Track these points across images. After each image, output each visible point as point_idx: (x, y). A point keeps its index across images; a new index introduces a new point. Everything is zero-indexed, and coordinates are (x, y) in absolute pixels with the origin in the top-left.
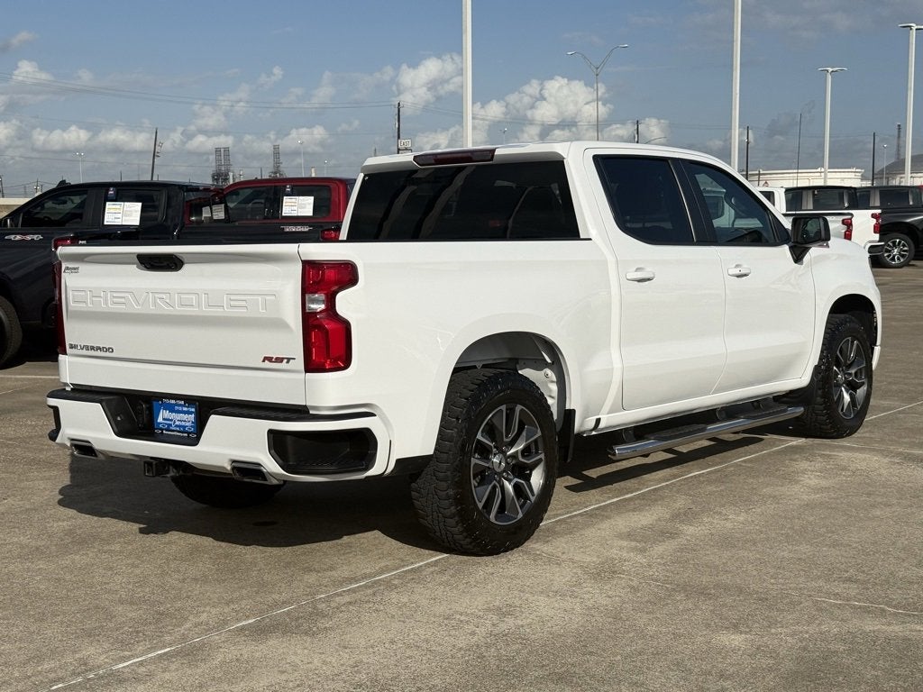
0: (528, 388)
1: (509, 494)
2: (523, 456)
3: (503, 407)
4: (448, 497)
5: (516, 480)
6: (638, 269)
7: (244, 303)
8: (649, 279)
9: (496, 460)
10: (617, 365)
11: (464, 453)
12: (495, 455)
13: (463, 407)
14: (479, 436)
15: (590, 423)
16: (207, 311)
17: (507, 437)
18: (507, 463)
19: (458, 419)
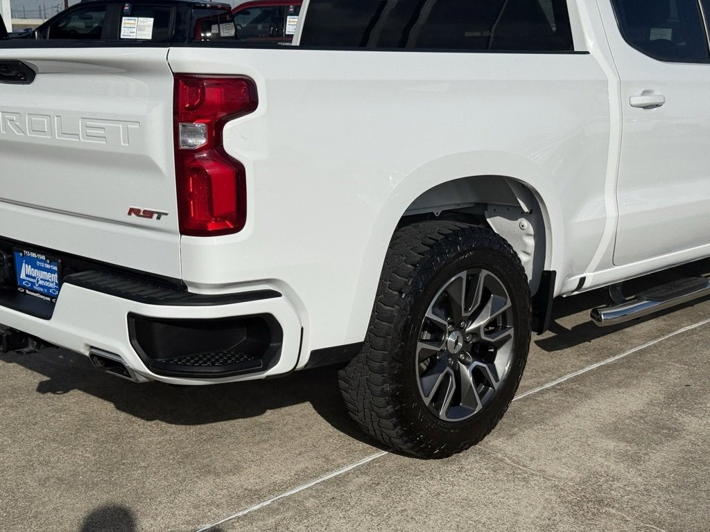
0: (496, 247)
1: (467, 381)
2: (486, 333)
3: (463, 274)
4: (383, 394)
5: (476, 363)
6: (645, 93)
7: (101, 132)
8: (657, 106)
9: (451, 339)
10: (611, 212)
11: (408, 335)
12: (450, 333)
13: (409, 276)
14: (429, 314)
15: (573, 283)
16: (60, 140)
17: (466, 310)
18: (465, 342)
19: (401, 293)
